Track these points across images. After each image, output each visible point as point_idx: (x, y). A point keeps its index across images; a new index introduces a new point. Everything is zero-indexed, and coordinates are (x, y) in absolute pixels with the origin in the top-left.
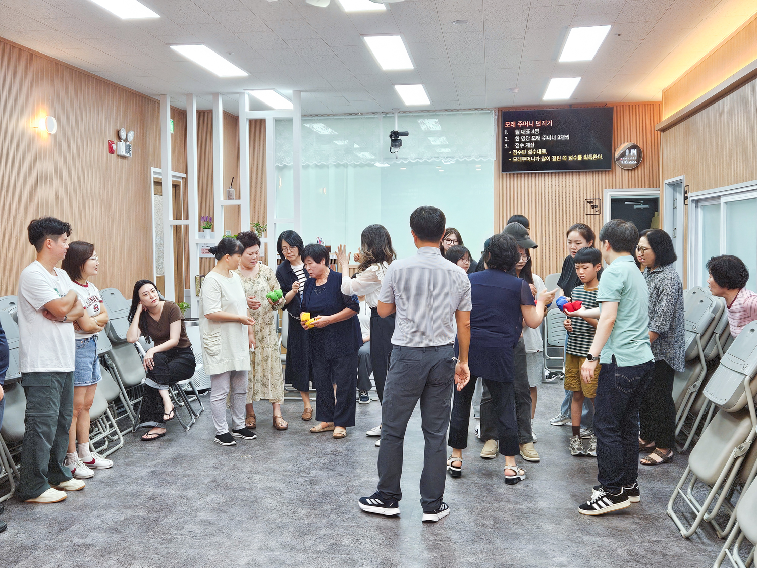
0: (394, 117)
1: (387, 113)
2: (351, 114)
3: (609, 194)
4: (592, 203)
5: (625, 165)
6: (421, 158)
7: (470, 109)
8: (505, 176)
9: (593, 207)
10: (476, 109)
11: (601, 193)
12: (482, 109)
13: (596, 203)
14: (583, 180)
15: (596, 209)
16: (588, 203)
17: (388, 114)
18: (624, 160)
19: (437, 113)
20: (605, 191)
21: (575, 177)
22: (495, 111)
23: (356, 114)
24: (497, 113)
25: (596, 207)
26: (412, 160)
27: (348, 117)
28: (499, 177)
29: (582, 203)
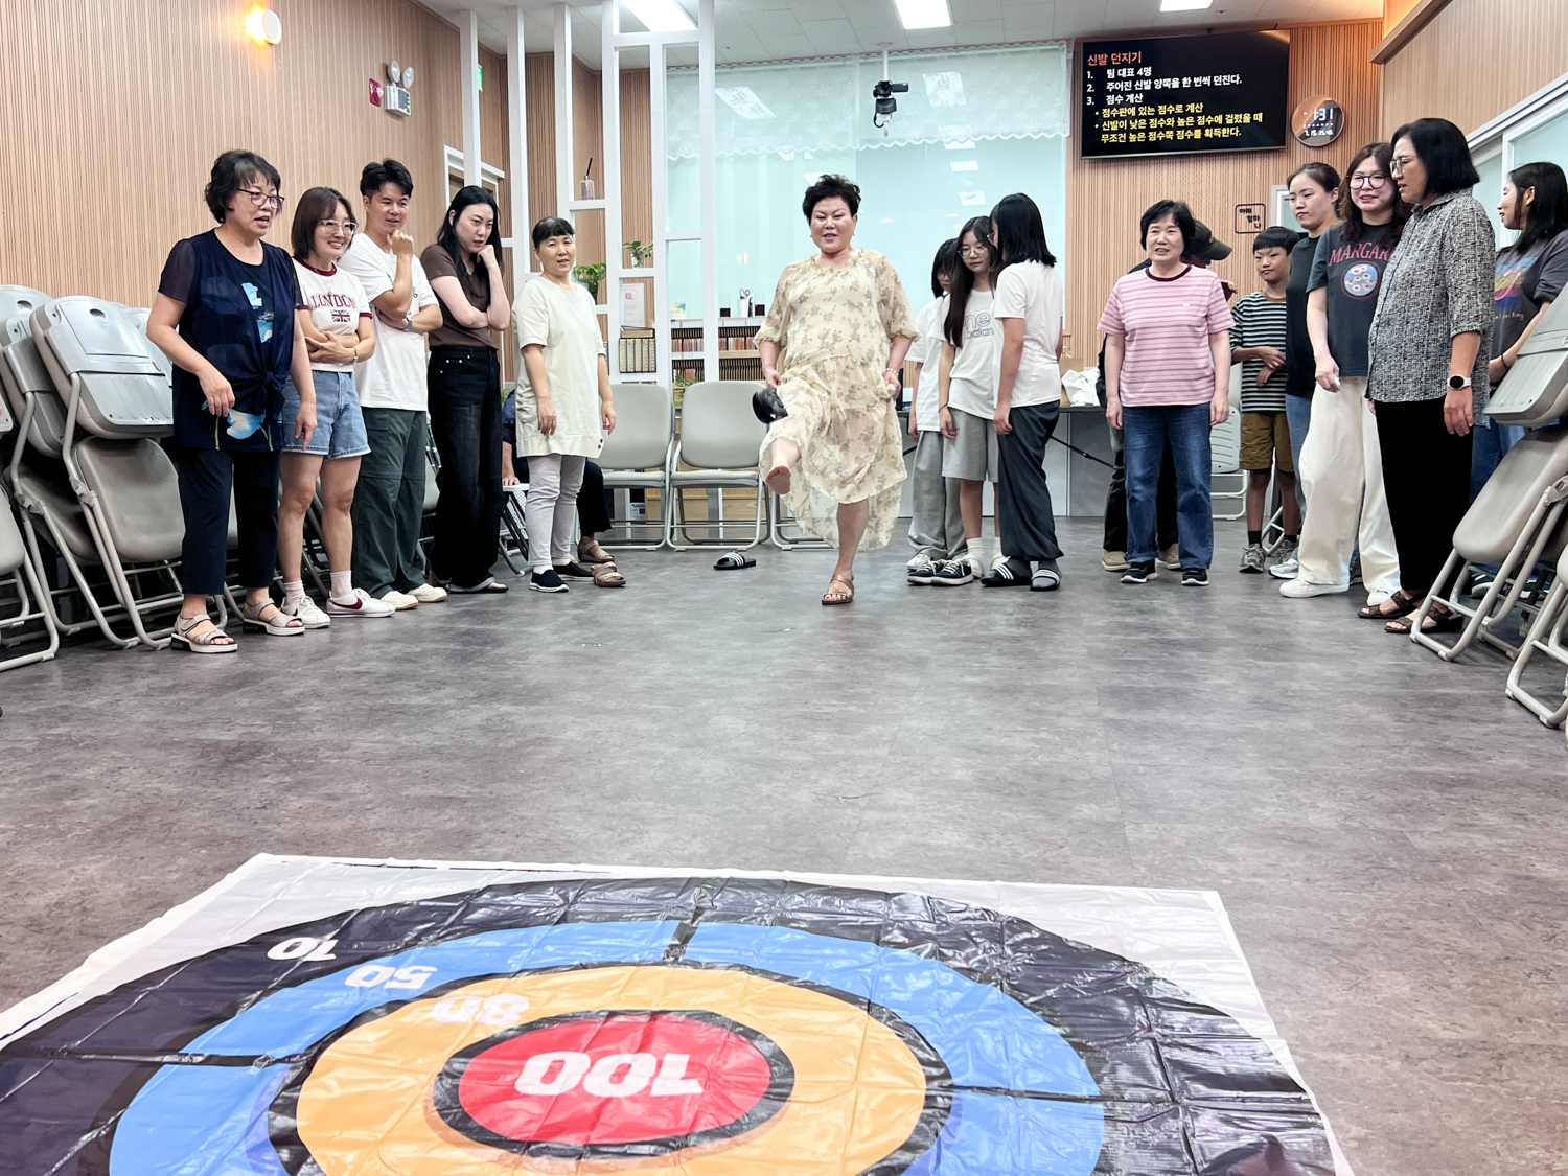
0: (882, 63)
2: (802, 59)
4: (1249, 211)
7: (1022, 43)
8: (1084, 166)
10: (1034, 42)
11: (1265, 192)
12: (1045, 41)
16: (1242, 211)
17: (869, 56)
22: (1068, 43)
23: (812, 58)
24: (1072, 48)
26: (914, 140)
27: (797, 65)
28: (1076, 168)
29: (1232, 212)
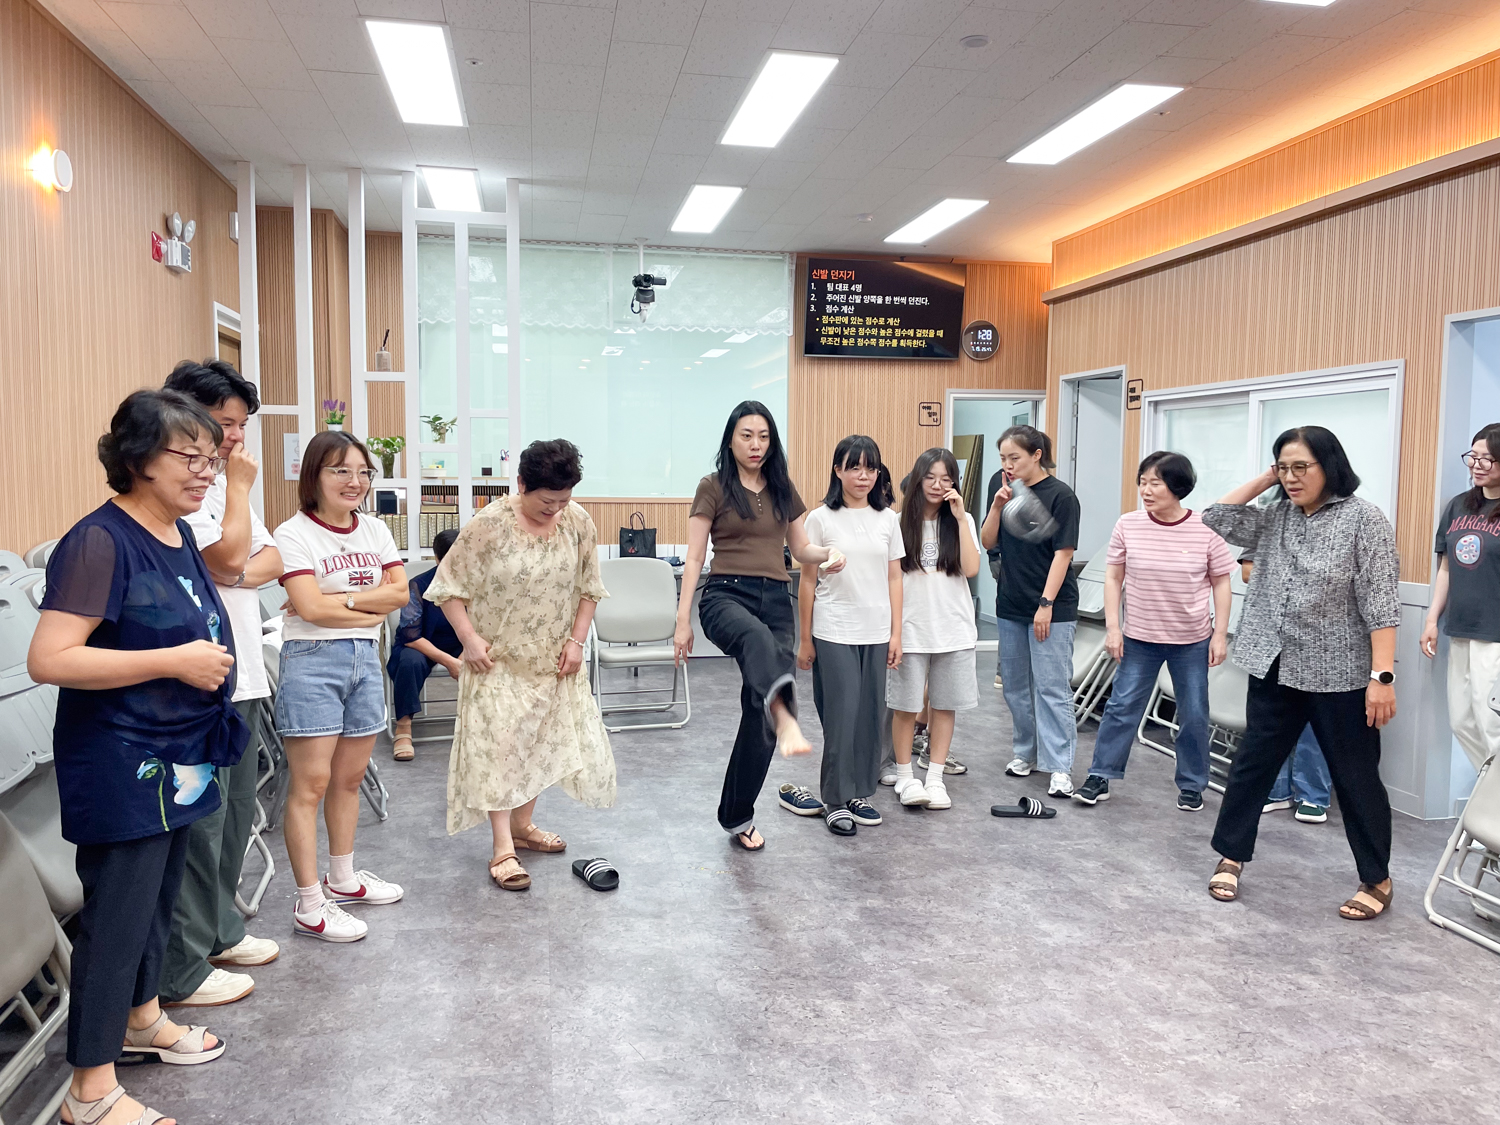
0: (638, 254)
1: (620, 246)
2: (558, 243)
3: (953, 396)
4: (929, 408)
5: (977, 354)
6: (677, 326)
7: (754, 252)
8: (806, 362)
9: (930, 415)
10: (763, 252)
11: (942, 393)
12: (771, 253)
13: (935, 408)
14: (916, 373)
15: (935, 417)
16: (924, 407)
17: (622, 247)
18: (975, 346)
19: (701, 254)
20: (948, 390)
21: (907, 368)
22: (792, 258)
23: (568, 243)
24: (795, 261)
25: (935, 414)
26: (662, 326)
27: (553, 247)
28: (798, 362)
29: (916, 408)
